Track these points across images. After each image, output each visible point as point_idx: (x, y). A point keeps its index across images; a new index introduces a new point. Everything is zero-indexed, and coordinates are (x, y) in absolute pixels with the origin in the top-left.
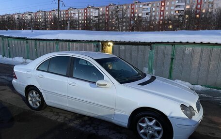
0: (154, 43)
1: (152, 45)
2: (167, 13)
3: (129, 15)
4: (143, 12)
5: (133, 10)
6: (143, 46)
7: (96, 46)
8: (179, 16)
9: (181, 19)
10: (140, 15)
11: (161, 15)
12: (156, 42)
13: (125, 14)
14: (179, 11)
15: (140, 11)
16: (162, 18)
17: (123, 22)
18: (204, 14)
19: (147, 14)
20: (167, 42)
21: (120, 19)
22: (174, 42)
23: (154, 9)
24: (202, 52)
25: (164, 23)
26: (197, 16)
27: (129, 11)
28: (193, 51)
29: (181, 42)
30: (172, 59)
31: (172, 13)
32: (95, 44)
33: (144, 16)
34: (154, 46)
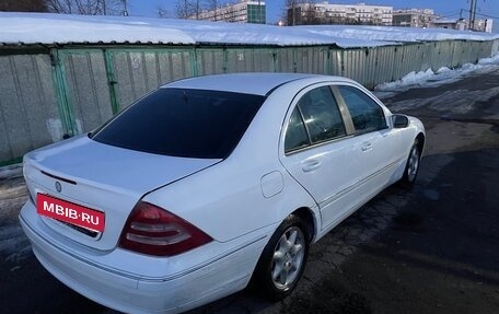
1: (54, 52)
6: (26, 58)
30: (112, 84)
34: (62, 54)
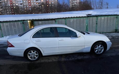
0: (57, 19)
1: (56, 20)
2: (32, 4)
3: (9, 5)
4: (18, 3)
5: (12, 2)
7: (22, 23)
8: (39, 6)
9: (41, 7)
10: (17, 5)
11: (29, 5)
12: (58, 18)
13: (7, 4)
14: (38, 3)
15: (16, 2)
16: (30, 6)
17: (6, 9)
18: (50, 4)
19: (21, 4)
20: (63, 17)
21: (4, 7)
22: (66, 18)
23: (24, 2)
24: (77, 20)
25: (32, 9)
26: (48, 5)
27: (9, 2)
28: (73, 21)
29: (69, 17)
31: (35, 4)
32: (21, 22)
33: (19, 5)
34: (57, 20)
